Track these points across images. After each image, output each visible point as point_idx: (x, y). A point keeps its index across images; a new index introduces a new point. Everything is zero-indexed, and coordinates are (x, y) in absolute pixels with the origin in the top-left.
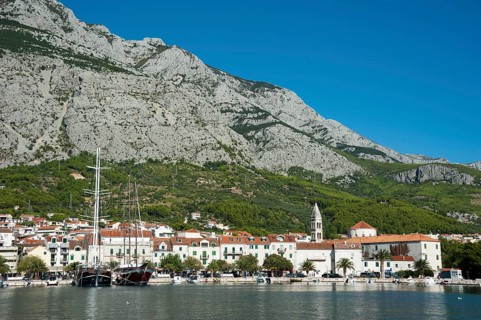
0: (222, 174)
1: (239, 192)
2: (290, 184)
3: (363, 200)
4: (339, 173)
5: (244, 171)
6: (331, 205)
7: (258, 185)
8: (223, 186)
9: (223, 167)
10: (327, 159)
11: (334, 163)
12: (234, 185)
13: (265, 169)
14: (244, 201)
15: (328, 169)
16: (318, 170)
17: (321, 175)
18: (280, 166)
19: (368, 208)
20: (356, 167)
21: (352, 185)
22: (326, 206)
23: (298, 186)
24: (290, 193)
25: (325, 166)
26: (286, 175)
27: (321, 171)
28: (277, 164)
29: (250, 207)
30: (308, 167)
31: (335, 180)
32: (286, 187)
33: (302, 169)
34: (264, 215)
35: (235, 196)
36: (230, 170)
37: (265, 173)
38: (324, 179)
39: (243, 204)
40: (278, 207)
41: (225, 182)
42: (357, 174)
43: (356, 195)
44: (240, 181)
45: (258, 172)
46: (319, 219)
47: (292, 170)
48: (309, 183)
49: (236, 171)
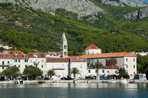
0: (9, 12)
1: (21, 24)
2: (55, 20)
3: (101, 31)
4: (88, 13)
5: (24, 11)
6: (81, 34)
7: (34, 20)
8: (9, 20)
9: (9, 7)
10: (81, 4)
11: (85, 6)
12: (17, 20)
13: (40, 10)
14: (24, 30)
15: (81, 11)
16: (75, 11)
17: (77, 15)
18: (50, 8)
19: (105, 36)
20: (100, 10)
21: (96, 21)
22: (78, 35)
23: (61, 21)
24: (55, 26)
25: (79, 8)
26: (54, 14)
27: (77, 12)
28: (48, 6)
29: (28, 35)
30: (69, 9)
31: (85, 18)
32: (53, 22)
33: (64, 10)
34: (37, 40)
35: (17, 27)
36: (15, 10)
37: (39, 12)
38: (79, 17)
39: (22, 33)
40: (47, 35)
41: (11, 17)
42: (100, 14)
43: (99, 28)
44: (21, 17)
45: (34, 12)
46: (65, 43)
47: (58, 11)
48: (68, 20)
49: (19, 10)
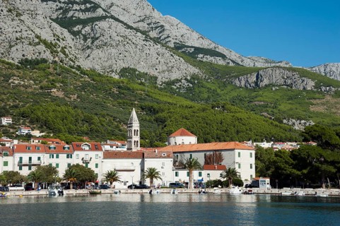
0: (42, 73)
1: (61, 94)
2: (119, 87)
3: (197, 105)
4: (174, 76)
5: (68, 71)
6: (163, 111)
7: (83, 88)
8: (41, 88)
9: (42, 66)
10: (162, 60)
11: (170, 65)
12: (55, 87)
13: (93, 70)
14: (66, 104)
15: (164, 71)
16: (153, 72)
17: (156, 78)
18: (110, 67)
19: (202, 114)
20: (193, 70)
21: (189, 89)
22: (158, 112)
23: (129, 89)
24: (119, 97)
25: (160, 68)
26: (117, 77)
27: (156, 74)
28: (107, 64)
29: (72, 112)
30: (142, 68)
31: (170, 83)
32: (115, 90)
33: (135, 70)
34: (88, 120)
35: (55, 99)
36: (51, 70)
37: (92, 74)
38: (159, 82)
39: (64, 108)
40: (105, 112)
41: (45, 83)
42: (194, 77)
43: (192, 100)
44: (62, 82)
45: (83, 73)
46: (136, 125)
47: (124, 71)
48: (141, 87)
49: (58, 71)
